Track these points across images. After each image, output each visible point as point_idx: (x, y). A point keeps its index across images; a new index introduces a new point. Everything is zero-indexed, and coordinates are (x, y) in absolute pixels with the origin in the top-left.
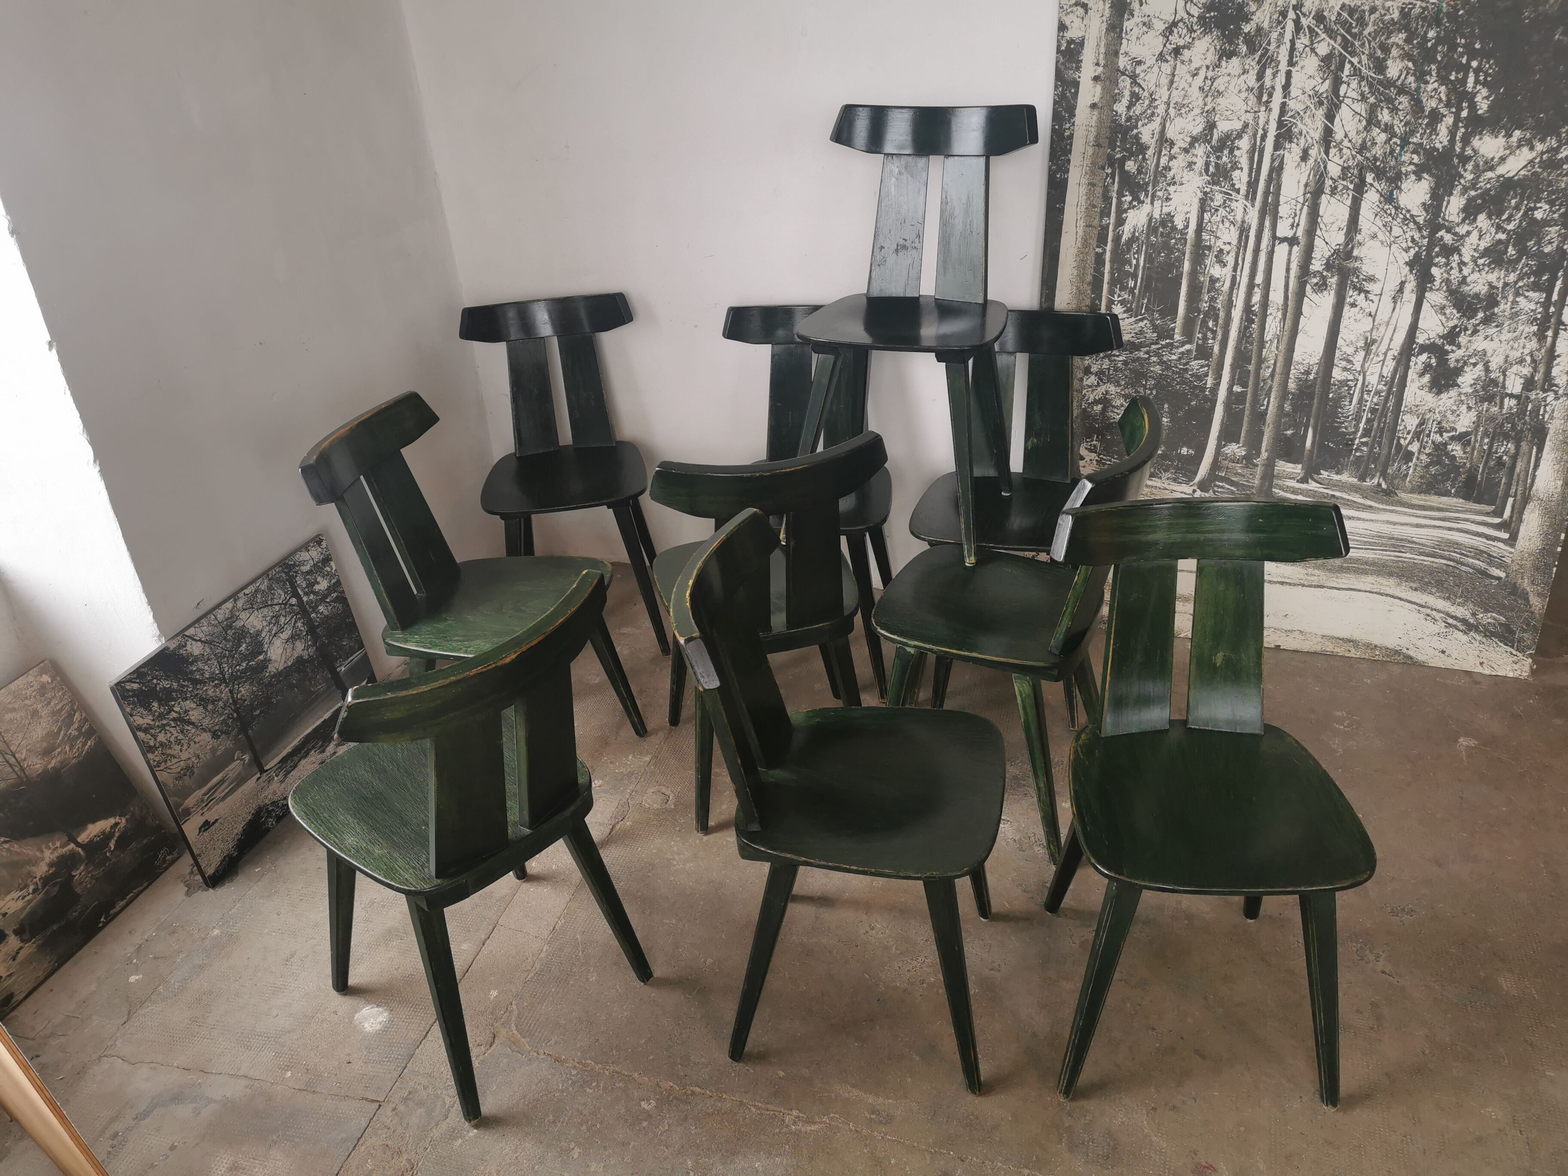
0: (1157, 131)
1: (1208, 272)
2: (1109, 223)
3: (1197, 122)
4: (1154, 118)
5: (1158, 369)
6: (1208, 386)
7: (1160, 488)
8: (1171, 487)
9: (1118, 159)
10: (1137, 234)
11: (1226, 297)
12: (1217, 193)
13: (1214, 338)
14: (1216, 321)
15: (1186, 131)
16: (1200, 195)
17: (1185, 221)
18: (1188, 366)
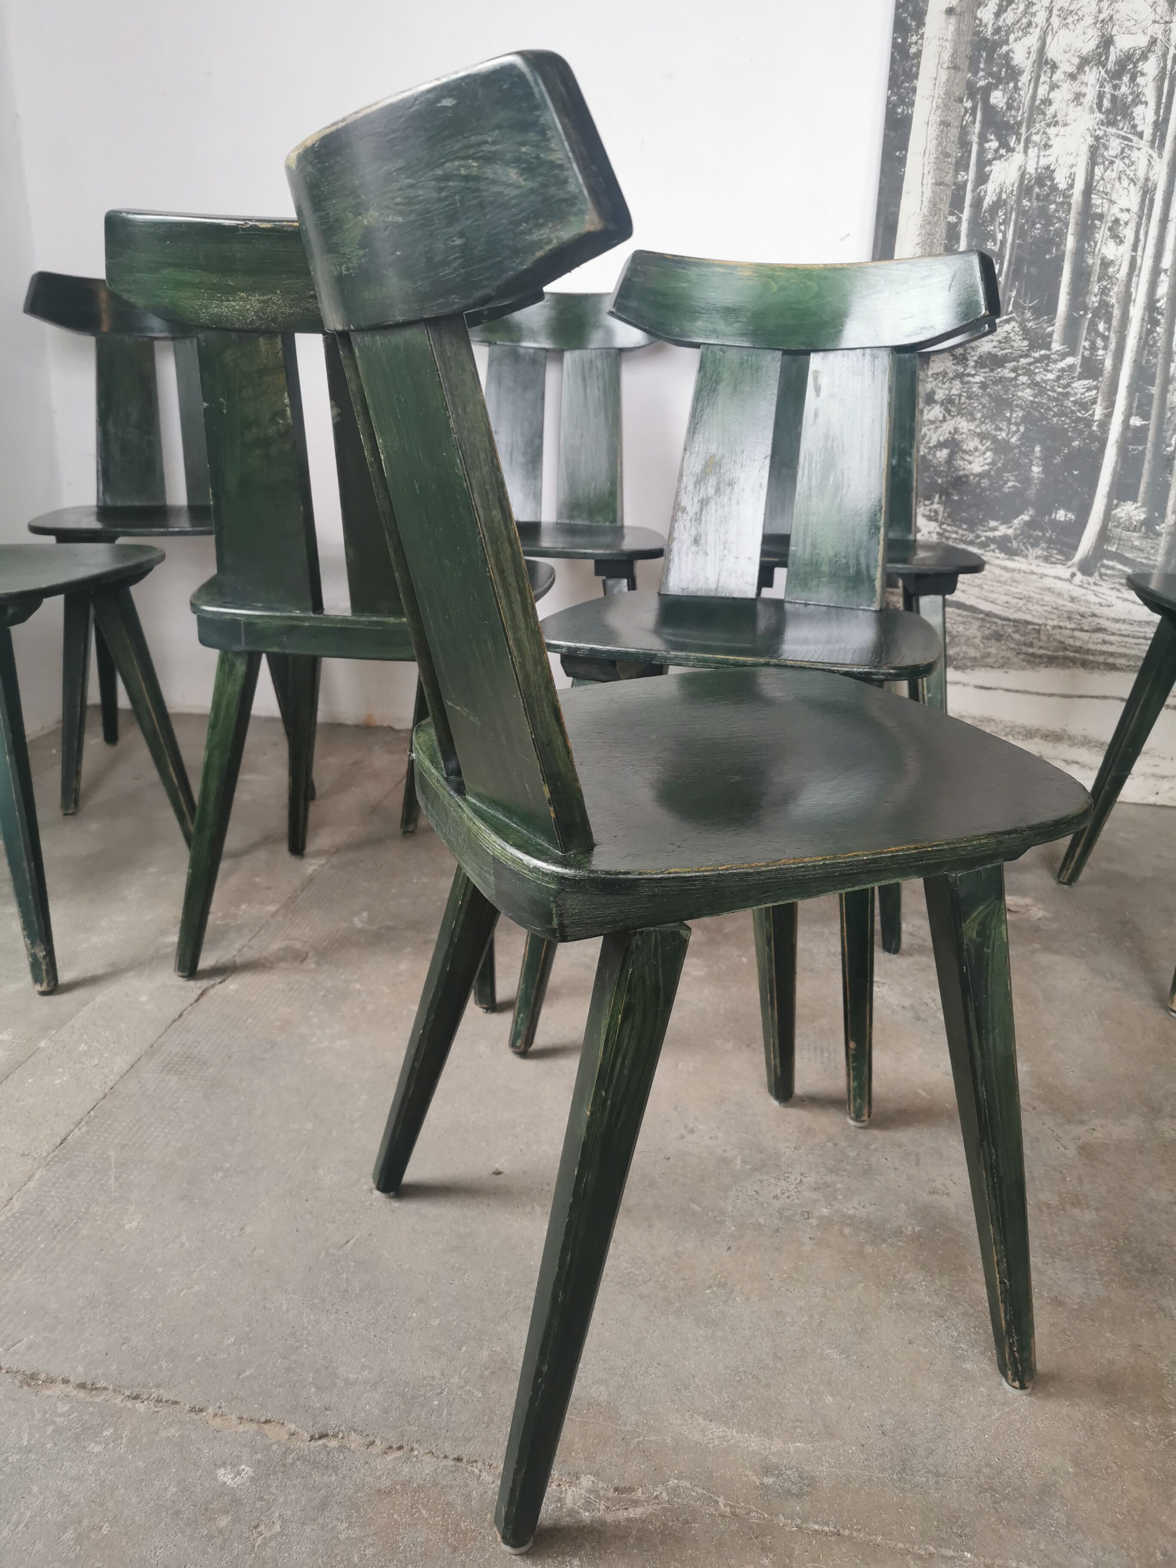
0: (1034, 48)
1: (1099, 251)
2: (967, 180)
3: (1089, 36)
4: (1031, 30)
5: (1027, 394)
6: (1097, 418)
7: (1025, 572)
8: (1040, 570)
9: (981, 88)
10: (1004, 196)
11: (1123, 288)
12: (1112, 138)
13: (1105, 348)
14: (1109, 321)
15: (1073, 50)
16: (1090, 141)
17: (1070, 177)
18: (1069, 389)
